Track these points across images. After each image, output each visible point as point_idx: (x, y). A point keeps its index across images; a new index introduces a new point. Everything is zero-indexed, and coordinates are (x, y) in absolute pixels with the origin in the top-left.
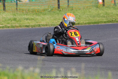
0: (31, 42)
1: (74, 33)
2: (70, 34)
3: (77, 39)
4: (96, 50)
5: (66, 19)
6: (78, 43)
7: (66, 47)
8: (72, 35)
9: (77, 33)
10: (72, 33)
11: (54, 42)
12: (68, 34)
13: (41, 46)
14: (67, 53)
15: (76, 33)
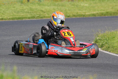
0: (17, 42)
1: (67, 33)
2: (64, 34)
3: (72, 40)
4: (91, 52)
5: (55, 17)
6: (74, 43)
7: (61, 48)
8: (66, 35)
9: (71, 33)
10: (65, 33)
11: (44, 42)
12: (61, 34)
13: (31, 46)
14: (63, 54)
15: (69, 33)
